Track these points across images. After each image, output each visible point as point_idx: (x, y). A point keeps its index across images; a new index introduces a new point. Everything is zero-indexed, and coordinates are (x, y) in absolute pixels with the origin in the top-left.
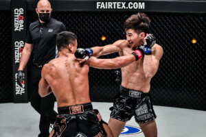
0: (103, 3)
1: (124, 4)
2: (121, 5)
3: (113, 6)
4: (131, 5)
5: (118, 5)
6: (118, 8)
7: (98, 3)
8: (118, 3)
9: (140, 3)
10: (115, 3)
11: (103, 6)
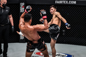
0: (58, 1)
1: (67, 2)
2: (66, 2)
3: (62, 2)
4: (70, 2)
5: (65, 2)
6: (65, 3)
7: (56, 1)
8: (65, 1)
9: (74, 1)
10: (63, 1)
11: (58, 2)
